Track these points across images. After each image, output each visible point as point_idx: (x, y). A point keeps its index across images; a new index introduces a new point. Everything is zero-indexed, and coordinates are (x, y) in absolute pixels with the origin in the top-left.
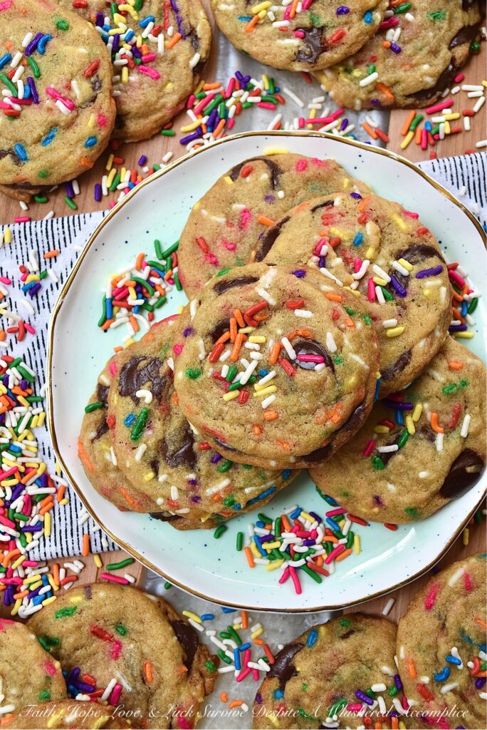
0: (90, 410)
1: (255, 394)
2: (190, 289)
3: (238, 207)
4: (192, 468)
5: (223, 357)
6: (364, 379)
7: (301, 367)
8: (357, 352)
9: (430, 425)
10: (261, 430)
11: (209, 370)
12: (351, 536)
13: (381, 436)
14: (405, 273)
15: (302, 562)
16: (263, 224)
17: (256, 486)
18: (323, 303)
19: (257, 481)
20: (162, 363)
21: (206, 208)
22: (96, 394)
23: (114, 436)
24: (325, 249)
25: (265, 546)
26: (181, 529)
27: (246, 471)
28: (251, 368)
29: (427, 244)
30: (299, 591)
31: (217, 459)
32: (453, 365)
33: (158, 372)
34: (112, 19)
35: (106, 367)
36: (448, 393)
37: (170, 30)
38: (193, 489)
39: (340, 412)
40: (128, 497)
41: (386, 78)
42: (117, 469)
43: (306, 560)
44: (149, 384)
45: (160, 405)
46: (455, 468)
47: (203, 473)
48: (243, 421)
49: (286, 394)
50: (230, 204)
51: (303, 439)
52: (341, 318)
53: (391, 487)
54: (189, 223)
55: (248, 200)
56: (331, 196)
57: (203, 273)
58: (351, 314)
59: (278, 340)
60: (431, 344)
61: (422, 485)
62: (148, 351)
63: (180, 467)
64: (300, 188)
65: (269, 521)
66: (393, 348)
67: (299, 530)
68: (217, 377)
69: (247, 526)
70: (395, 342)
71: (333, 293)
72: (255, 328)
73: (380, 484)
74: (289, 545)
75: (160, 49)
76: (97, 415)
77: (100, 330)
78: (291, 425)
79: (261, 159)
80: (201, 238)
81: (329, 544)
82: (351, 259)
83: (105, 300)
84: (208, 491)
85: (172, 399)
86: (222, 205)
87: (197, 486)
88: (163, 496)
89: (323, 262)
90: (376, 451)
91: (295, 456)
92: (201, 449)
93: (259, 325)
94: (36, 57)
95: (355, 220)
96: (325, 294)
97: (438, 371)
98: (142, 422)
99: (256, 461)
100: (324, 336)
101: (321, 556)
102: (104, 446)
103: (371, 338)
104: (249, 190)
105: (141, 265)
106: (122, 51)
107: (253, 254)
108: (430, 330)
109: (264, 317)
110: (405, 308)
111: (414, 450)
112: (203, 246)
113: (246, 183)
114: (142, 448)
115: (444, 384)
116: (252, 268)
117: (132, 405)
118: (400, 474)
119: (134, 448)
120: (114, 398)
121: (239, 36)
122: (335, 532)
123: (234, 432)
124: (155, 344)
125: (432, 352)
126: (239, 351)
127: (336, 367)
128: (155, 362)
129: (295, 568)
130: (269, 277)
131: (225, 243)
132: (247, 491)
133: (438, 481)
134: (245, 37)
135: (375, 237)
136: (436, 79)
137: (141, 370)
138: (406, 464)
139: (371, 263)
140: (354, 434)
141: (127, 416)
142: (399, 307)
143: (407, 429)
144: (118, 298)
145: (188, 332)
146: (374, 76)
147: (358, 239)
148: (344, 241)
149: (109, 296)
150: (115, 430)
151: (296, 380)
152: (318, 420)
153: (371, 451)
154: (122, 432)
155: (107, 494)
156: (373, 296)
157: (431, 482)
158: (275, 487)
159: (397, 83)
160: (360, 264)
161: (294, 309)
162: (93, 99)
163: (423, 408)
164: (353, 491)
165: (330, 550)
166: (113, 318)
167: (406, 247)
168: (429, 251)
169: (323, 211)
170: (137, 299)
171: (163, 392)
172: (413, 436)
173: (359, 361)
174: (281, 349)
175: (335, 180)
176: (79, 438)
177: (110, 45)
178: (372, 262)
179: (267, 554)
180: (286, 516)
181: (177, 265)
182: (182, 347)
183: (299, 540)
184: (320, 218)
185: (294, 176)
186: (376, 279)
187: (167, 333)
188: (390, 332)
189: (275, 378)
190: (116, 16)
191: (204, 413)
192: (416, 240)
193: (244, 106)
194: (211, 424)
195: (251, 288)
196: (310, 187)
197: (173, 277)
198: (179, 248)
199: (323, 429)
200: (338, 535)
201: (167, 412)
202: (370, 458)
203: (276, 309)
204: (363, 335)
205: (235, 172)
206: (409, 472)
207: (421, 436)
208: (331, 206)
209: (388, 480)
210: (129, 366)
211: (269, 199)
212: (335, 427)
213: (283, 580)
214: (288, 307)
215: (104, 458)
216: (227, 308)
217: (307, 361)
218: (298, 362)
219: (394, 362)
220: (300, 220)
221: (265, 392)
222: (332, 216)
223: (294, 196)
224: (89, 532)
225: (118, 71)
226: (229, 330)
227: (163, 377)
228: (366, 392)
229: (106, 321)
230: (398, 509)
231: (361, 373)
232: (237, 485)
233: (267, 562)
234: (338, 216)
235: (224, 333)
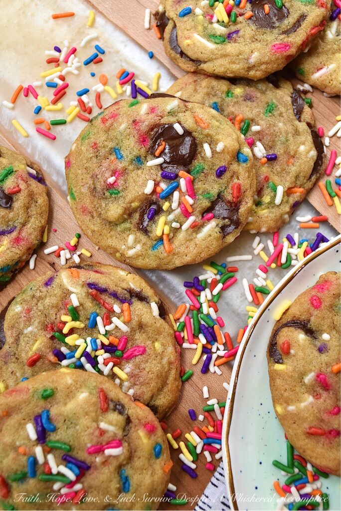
3: (309, 378)
21: (288, 404)
34: (66, 345)
37: (117, 308)
41: (288, 181)
55: (310, 366)
64: (332, 318)
75: (124, 328)
80: (310, 428)
94: (53, 437)
105: (284, 490)
106: (100, 360)
113: (295, 357)
121: (166, 261)
131: (331, 413)
134: (171, 257)
146: (280, 190)
159: (297, 177)
162: (128, 421)
177: (88, 366)
190: (67, 340)
193: (215, 300)
205: (275, 356)
211: (321, 350)
225: (113, 376)
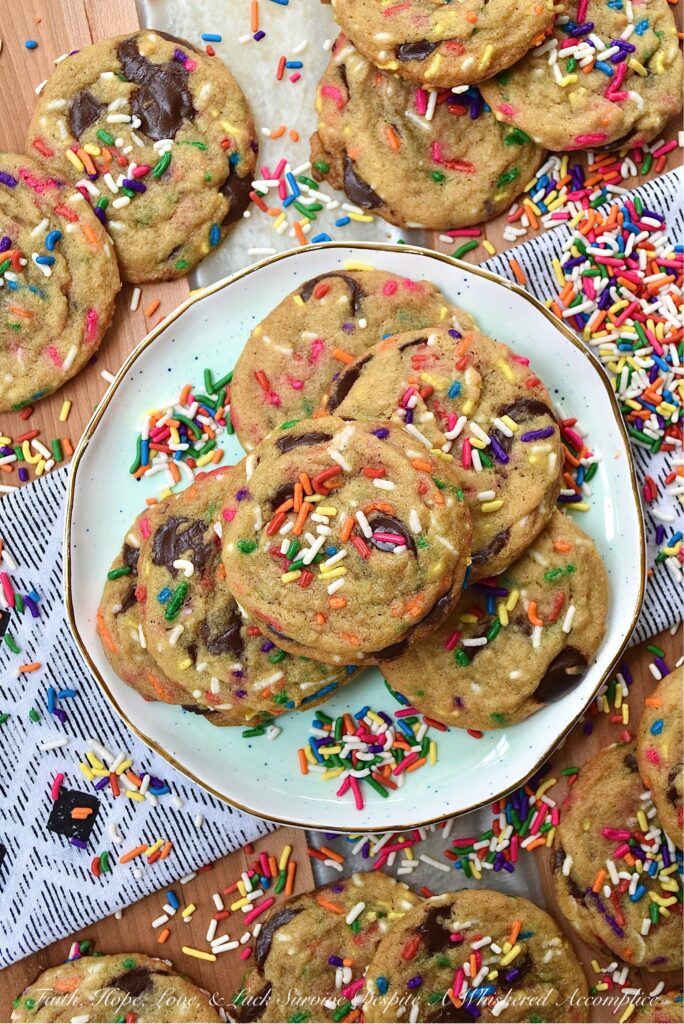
0: (114, 577)
1: (320, 577)
2: (244, 434)
3: (309, 336)
4: (238, 657)
5: (284, 530)
6: (452, 566)
7: (377, 548)
8: (445, 535)
9: (527, 615)
10: (325, 619)
11: (265, 544)
12: (426, 743)
13: (467, 625)
14: (509, 433)
15: (365, 772)
16: (339, 360)
17: (314, 681)
18: (407, 473)
19: (315, 675)
20: (206, 528)
21: (268, 335)
22: (122, 556)
23: (144, 613)
24: (414, 400)
25: (323, 751)
26: (219, 725)
27: (303, 664)
28: (316, 545)
29: (536, 398)
30: (360, 806)
31: (268, 647)
32: (558, 545)
33: (202, 538)
35: (136, 524)
36: (551, 580)
38: (238, 682)
39: (421, 604)
40: (156, 686)
42: (145, 651)
43: (371, 770)
44: (189, 552)
45: (202, 579)
46: (553, 669)
47: (251, 663)
48: (303, 608)
49: (357, 577)
50: (300, 331)
51: (375, 634)
52: (428, 492)
53: (475, 688)
54: (246, 351)
56: (424, 331)
57: (261, 414)
58: (440, 487)
59: (352, 515)
60: (534, 522)
61: (513, 687)
62: (191, 510)
63: (223, 655)
65: (329, 721)
66: (488, 526)
67: (365, 733)
68: (275, 552)
69: (301, 728)
70: (491, 519)
71: (421, 460)
72: (324, 497)
73: (462, 684)
74: (351, 752)
76: (124, 582)
77: (133, 478)
78: (361, 615)
79: (340, 276)
80: (261, 372)
81: (399, 751)
82: (444, 413)
83: (140, 441)
84: (255, 685)
85: (218, 572)
86: (290, 332)
87: (243, 679)
88: (200, 688)
89: (409, 418)
90: (460, 644)
91: (364, 653)
92: (249, 635)
93: (329, 494)
95: (452, 364)
96: (411, 461)
97: (540, 552)
98: (179, 600)
99: (317, 655)
100: (407, 513)
101: (389, 765)
102: (130, 623)
103: (462, 517)
104: (323, 316)
105: (187, 399)
107: (326, 398)
108: (534, 507)
109: (336, 485)
110: (505, 476)
111: (505, 645)
112: (263, 382)
113: (320, 306)
114: (178, 629)
115: (547, 569)
116: (323, 423)
117: (168, 577)
118: (487, 673)
119: (168, 629)
120: (146, 567)
122: (407, 738)
123: (292, 620)
124: (199, 503)
125: (534, 532)
126: (303, 523)
127: (420, 551)
128: (198, 526)
129: (357, 779)
130: (345, 435)
131: (291, 380)
132: (303, 686)
133: (531, 683)
135: (475, 388)
137: (181, 535)
138: (495, 661)
139: (468, 420)
140: (435, 629)
141: (161, 589)
142: (499, 476)
143: (499, 619)
144: (156, 440)
145: (242, 495)
147: (454, 390)
148: (437, 391)
149: (145, 437)
150: (146, 606)
151: (370, 563)
152: (394, 612)
153: (455, 644)
154: (154, 609)
155: (130, 680)
156: (467, 462)
157: (524, 684)
158: (337, 684)
160: (455, 421)
161: (373, 478)
163: (520, 596)
164: (430, 690)
165: (400, 759)
166: (148, 464)
167: (512, 402)
168: (539, 408)
169: (414, 349)
170: (181, 442)
171: (207, 558)
172: (506, 628)
173: (448, 545)
174: (354, 524)
175: (429, 308)
176: (99, 610)
178: (470, 418)
179: (324, 760)
180: (349, 715)
181: (229, 403)
182: (234, 512)
183: (364, 746)
184: (409, 359)
185: (380, 302)
186: (473, 441)
187: (214, 491)
188: (485, 507)
189: (344, 558)
191: (257, 595)
192: (525, 394)
194: (264, 608)
195: (323, 449)
196: (399, 316)
197: (224, 416)
198: (233, 381)
199: (400, 623)
200: (411, 741)
201: (211, 589)
202: (452, 652)
203: (351, 476)
204: (454, 514)
205: (308, 289)
206: (498, 670)
207: (516, 628)
208: (424, 344)
209: (473, 678)
210: (166, 528)
211: (347, 328)
212: (414, 622)
213: (342, 792)
214: (366, 475)
215: (129, 637)
216: (292, 471)
217: (384, 541)
218: (373, 541)
219: (488, 543)
220: (384, 361)
221: (333, 576)
222: (424, 359)
223: (378, 326)
226: (293, 497)
227: (207, 545)
228: (454, 581)
229: (141, 466)
230: (482, 713)
231: (448, 559)
232: (291, 679)
233: (323, 769)
234: (432, 359)
235: (286, 500)
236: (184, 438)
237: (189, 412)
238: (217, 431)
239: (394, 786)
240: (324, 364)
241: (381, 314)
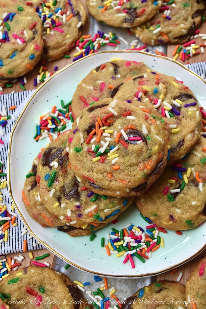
0: (28, 176)
1: (108, 158)
3: (99, 82)
4: (78, 200)
5: (92, 141)
6: (162, 148)
7: (131, 143)
8: (158, 134)
9: (196, 179)
10: (112, 176)
11: (86, 148)
12: (159, 238)
13: (171, 184)
14: (179, 105)
15: (134, 251)
17: (110, 208)
19: (111, 205)
20: (63, 150)
21: (84, 83)
22: (32, 170)
23: (40, 186)
24: (140, 94)
25: (116, 244)
26: (73, 236)
27: (105, 201)
28: (106, 145)
29: (188, 93)
30: (134, 266)
31: (90, 194)
32: (205, 149)
33: (61, 154)
34: (43, 9)
35: (37, 157)
36: (203, 162)
37: (68, 13)
38: (78, 210)
39: (151, 164)
40: (46, 218)
41: (165, 30)
42: (42, 204)
43: (136, 250)
44: (57, 159)
45: (62, 169)
47: (83, 202)
48: (102, 171)
49: (123, 157)
50: (96, 81)
51: (133, 179)
52: (149, 119)
53: (178, 211)
54: (77, 90)
55: (104, 79)
56: (142, 74)
58: (154, 118)
59: (119, 131)
60: (193, 137)
61: (193, 209)
62: (56, 145)
63: (72, 199)
64: (127, 73)
65: (117, 232)
66: (175, 138)
67: (133, 235)
68: (90, 151)
69: (106, 234)
70: (176, 136)
71: (145, 109)
72: (107, 127)
73: (173, 209)
74: (128, 243)
75: (64, 20)
76: (32, 179)
77: (35, 141)
79: (110, 63)
80: (82, 96)
81: (148, 242)
82: (153, 99)
83: (37, 126)
84: (86, 211)
85: (68, 166)
86: (92, 81)
87: (80, 209)
88: (63, 215)
90: (169, 192)
91: (129, 188)
92: (82, 190)
93: (109, 125)
94: (9, 22)
95: (154, 83)
96: (141, 109)
97: (197, 151)
98: (53, 178)
99: (110, 193)
100: (141, 127)
101: (144, 248)
102: (34, 193)
103: (164, 129)
104: (104, 75)
105: (54, 110)
106: (47, 21)
108: (193, 130)
109: (112, 121)
110: (180, 120)
111: (188, 191)
112: (83, 100)
113: (103, 72)
114: (53, 191)
115: (201, 158)
116: (105, 100)
117: (48, 169)
118: (182, 204)
119: (49, 191)
120: (40, 168)
121: (99, 14)
122: (151, 237)
123: (98, 177)
124: (60, 141)
125: (194, 140)
126: (100, 138)
127: (148, 141)
128: (60, 150)
129: (131, 254)
130: (114, 103)
131: (94, 98)
132: (106, 211)
133: (201, 206)
134: (101, 14)
135: (164, 89)
136: (187, 30)
137: (53, 154)
138: (185, 198)
139: (162, 101)
140: (158, 177)
141: (46, 175)
142: (177, 120)
143: (184, 181)
144: (43, 125)
145: (75, 131)
146: (159, 29)
147: (156, 91)
148: (149, 92)
149: (39, 124)
150: (40, 183)
151: (128, 149)
152: (140, 168)
153: (167, 192)
154: (43, 183)
155: (36, 218)
156: (164, 114)
157: (198, 207)
158: (120, 210)
159: (169, 32)
160: (157, 101)
161: (126, 116)
162: (33, 38)
163: (191, 170)
164: (159, 213)
165: (149, 246)
166: (40, 135)
167: (179, 95)
168: (190, 96)
169: (139, 80)
170: (52, 125)
171: (64, 161)
172: (187, 185)
173: (159, 138)
174: (120, 136)
175: (144, 69)
176: (23, 190)
177: (42, 19)
179: (117, 248)
180: (125, 229)
181: (71, 111)
182: (72, 138)
183: (133, 240)
184: (137, 83)
185: (125, 68)
186: (165, 107)
188: (173, 131)
189: (118, 150)
190: (45, 8)
191: (83, 169)
192: (183, 92)
193: (102, 45)
194: (87, 174)
195: (106, 108)
196: (132, 73)
197: (69, 116)
199: (143, 173)
200: (153, 237)
201: (66, 173)
202: (167, 196)
203: (118, 117)
204: (160, 127)
205: (97, 69)
206: (187, 202)
207: (192, 184)
208: (142, 78)
209: (176, 207)
210: (47, 152)
211: (113, 78)
212: (149, 172)
213: (125, 262)
214: (123, 116)
215: (34, 199)
216: (94, 117)
217: (133, 140)
218: (129, 141)
219: (176, 144)
220: (128, 84)
221: (113, 157)
222: (143, 81)
223: (125, 77)
224: (27, 239)
225: (45, 30)
226: (95, 128)
227: (63, 156)
228: (164, 155)
229: (37, 137)
230: (182, 221)
231: (160, 144)
232: (101, 208)
233: (116, 252)
234: (146, 81)
235: (92, 130)
236: (54, 124)
237: (55, 115)
238: (66, 122)
239: (147, 258)
240: (106, 91)
241: (126, 73)
